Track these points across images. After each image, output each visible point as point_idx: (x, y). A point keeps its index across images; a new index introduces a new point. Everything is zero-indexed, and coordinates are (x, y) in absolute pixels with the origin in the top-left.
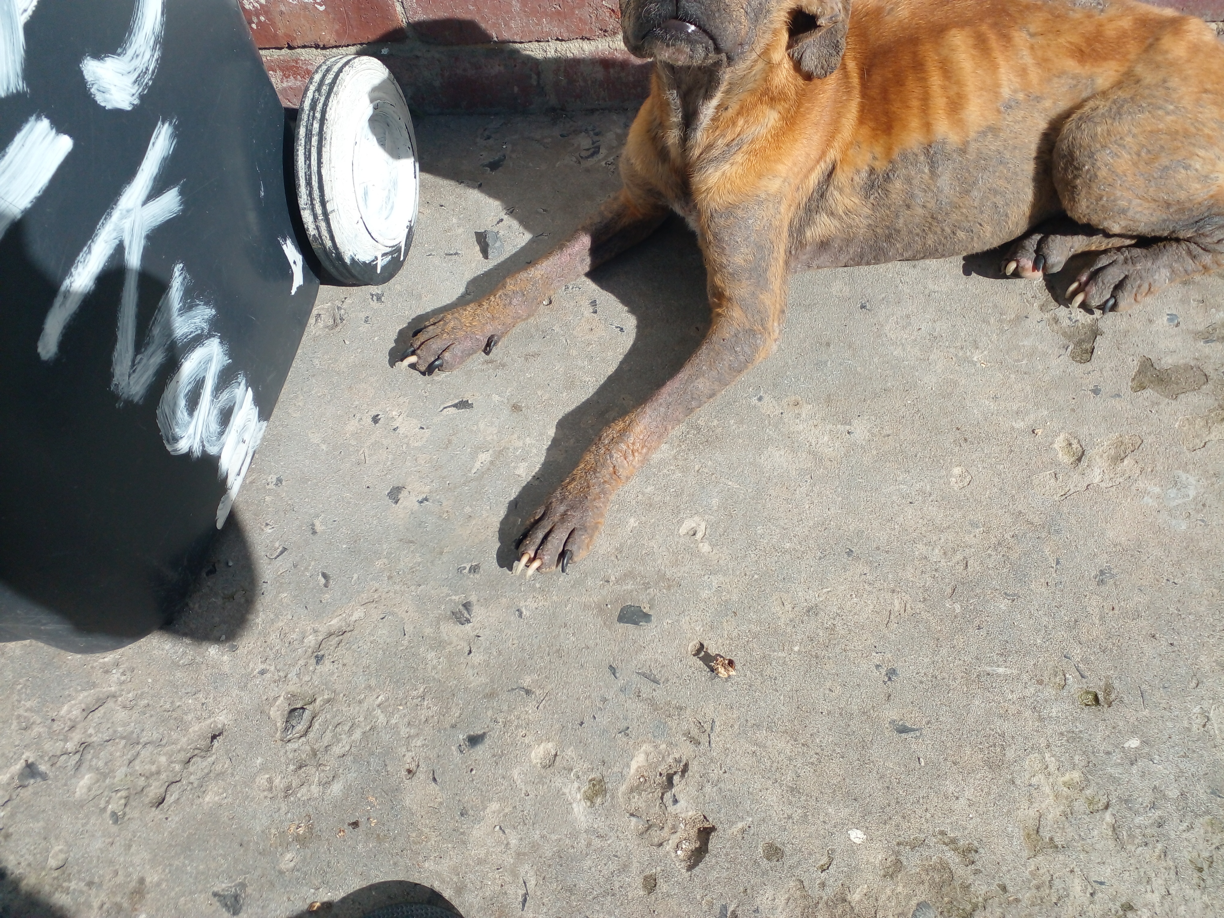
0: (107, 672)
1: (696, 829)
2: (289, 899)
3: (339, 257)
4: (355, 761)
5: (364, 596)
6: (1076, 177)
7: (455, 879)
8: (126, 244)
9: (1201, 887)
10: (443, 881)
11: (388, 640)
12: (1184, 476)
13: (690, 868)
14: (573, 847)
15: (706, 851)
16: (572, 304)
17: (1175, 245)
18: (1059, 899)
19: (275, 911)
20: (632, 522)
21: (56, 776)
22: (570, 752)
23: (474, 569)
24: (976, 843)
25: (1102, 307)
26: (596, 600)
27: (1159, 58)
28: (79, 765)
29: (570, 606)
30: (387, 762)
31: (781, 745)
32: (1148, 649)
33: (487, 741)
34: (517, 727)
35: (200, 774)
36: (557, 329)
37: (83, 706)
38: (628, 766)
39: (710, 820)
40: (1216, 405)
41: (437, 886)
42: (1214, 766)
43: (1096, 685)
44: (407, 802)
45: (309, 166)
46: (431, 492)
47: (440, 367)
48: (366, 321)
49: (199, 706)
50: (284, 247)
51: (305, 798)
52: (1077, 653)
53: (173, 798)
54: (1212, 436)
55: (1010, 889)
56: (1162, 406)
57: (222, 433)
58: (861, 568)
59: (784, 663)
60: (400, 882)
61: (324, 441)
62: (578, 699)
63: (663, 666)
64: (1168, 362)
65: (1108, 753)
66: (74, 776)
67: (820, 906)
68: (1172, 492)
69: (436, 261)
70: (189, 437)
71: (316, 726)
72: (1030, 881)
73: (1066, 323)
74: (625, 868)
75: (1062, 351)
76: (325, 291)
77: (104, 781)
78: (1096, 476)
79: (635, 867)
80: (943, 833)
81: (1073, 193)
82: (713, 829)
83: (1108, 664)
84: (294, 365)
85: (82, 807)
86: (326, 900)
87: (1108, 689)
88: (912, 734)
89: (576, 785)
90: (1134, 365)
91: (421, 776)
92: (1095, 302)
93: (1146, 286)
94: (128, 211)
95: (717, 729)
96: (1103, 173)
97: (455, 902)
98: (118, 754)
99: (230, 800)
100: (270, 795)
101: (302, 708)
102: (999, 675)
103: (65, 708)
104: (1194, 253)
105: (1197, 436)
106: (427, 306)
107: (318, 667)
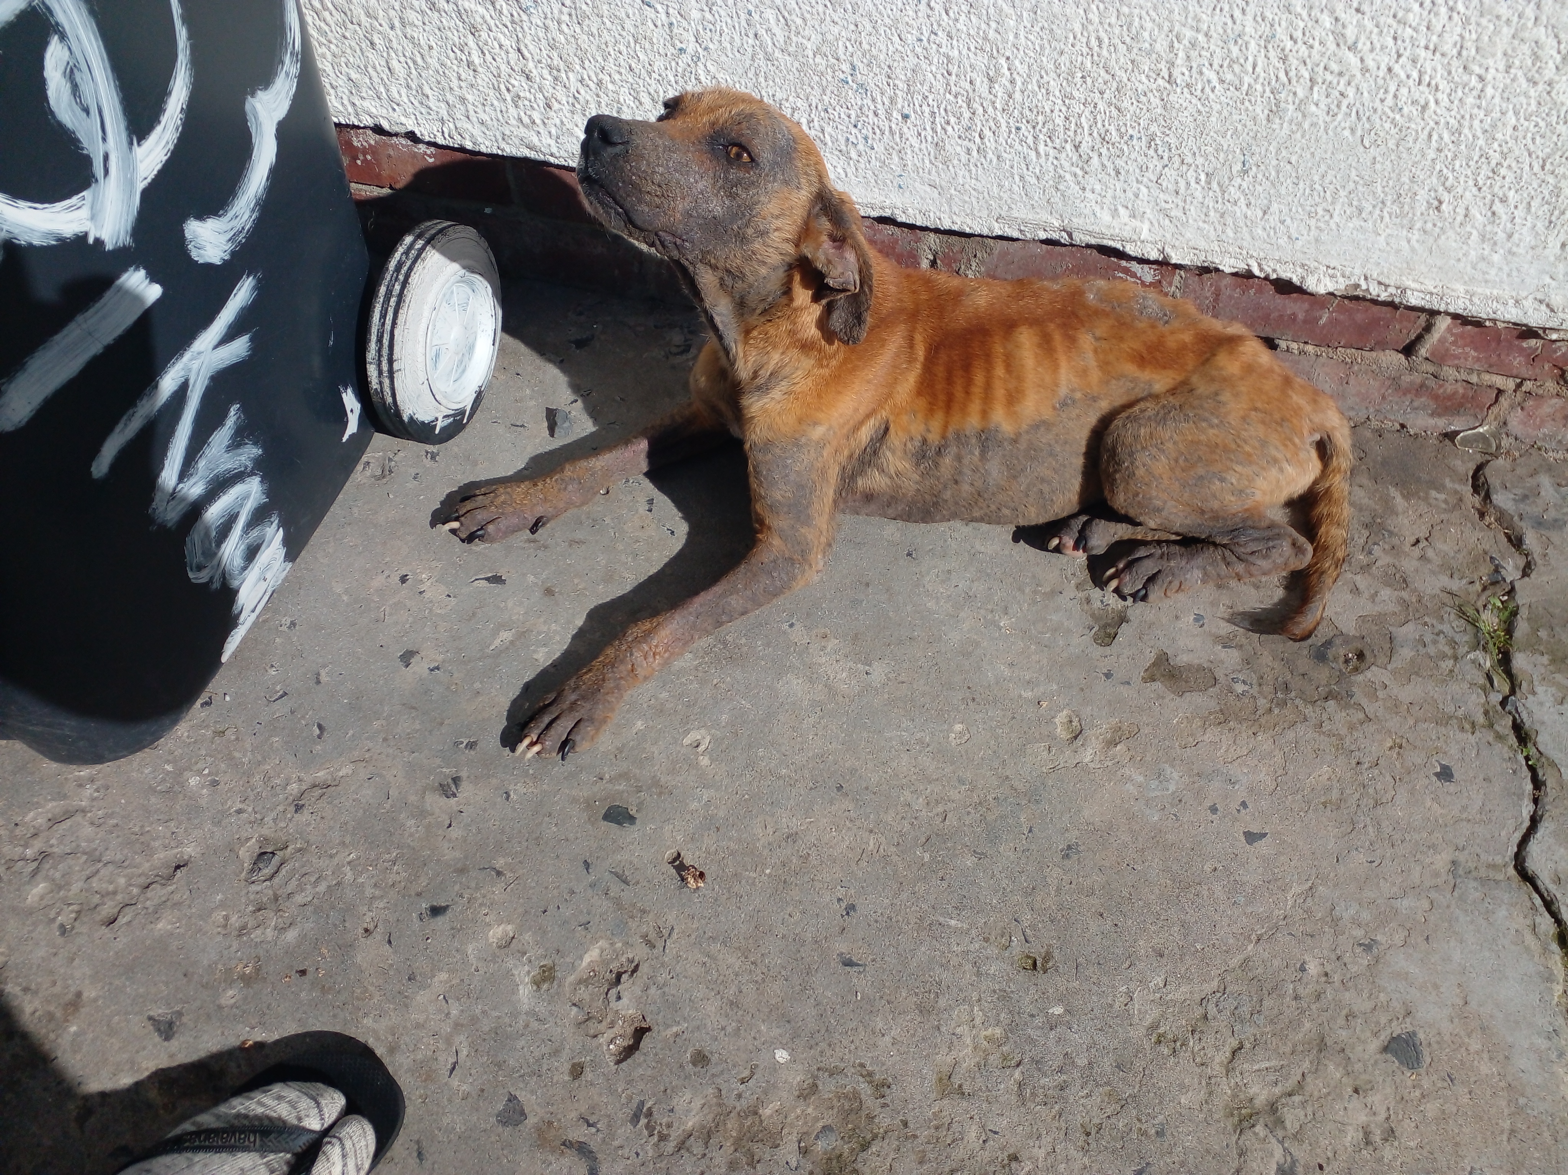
0: (80, 786)
1: (633, 1028)
2: (223, 1034)
3: (398, 414)
4: (315, 912)
5: (356, 753)
6: (1116, 471)
7: (390, 1039)
8: (191, 382)
9: (1084, 1150)
10: (378, 1039)
11: (371, 801)
12: (1168, 770)
13: (618, 1062)
14: (511, 1026)
15: (638, 1049)
16: (630, 498)
17: (1212, 549)
18: (953, 1141)
19: (207, 1042)
20: (640, 725)
21: (10, 881)
22: (528, 937)
23: (471, 745)
24: (890, 1080)
25: (1134, 596)
26: (585, 795)
27: (1214, 373)
28: (35, 873)
29: (558, 796)
30: (347, 918)
31: (731, 960)
32: (1094, 926)
33: (449, 913)
34: (481, 905)
35: (156, 901)
36: (608, 520)
37: (50, 816)
38: (581, 958)
39: (648, 1020)
40: (1218, 709)
41: (371, 1042)
42: (1125, 1043)
43: (1037, 950)
44: (359, 959)
45: (383, 324)
46: (444, 661)
47: (481, 537)
48: (415, 478)
49: (169, 834)
50: (344, 395)
51: (258, 940)
52: (1027, 917)
53: (125, 920)
54: (1206, 737)
55: (911, 1125)
56: (1167, 700)
57: (245, 568)
58: (847, 804)
59: (754, 884)
60: (336, 1034)
61: (346, 591)
62: (546, 888)
63: (637, 869)
64: (1183, 659)
65: (1032, 1016)
66: (29, 883)
67: (732, 1115)
68: (1154, 784)
69: (501, 430)
70: (212, 567)
71: (283, 872)
72: (930, 1121)
73: (1097, 604)
74: (556, 1053)
75: (1087, 631)
76: (379, 439)
77: (58, 893)
78: (1087, 756)
79: (565, 1055)
80: (862, 1065)
81: (1112, 485)
82: (649, 1029)
83: (1053, 934)
84: (332, 509)
85: (31, 914)
86: (259, 1039)
87: (1047, 957)
88: (856, 969)
89: (526, 968)
90: (1150, 657)
91: (379, 935)
92: (1127, 591)
93: (1176, 584)
94: (199, 353)
95: (675, 936)
96: (1140, 472)
97: (386, 1061)
98: (77, 868)
99: (182, 930)
100: (224, 932)
101: (273, 853)
102: (949, 926)
103: (31, 814)
104: (1228, 560)
105: (1192, 735)
106: (483, 474)
107: (296, 816)
